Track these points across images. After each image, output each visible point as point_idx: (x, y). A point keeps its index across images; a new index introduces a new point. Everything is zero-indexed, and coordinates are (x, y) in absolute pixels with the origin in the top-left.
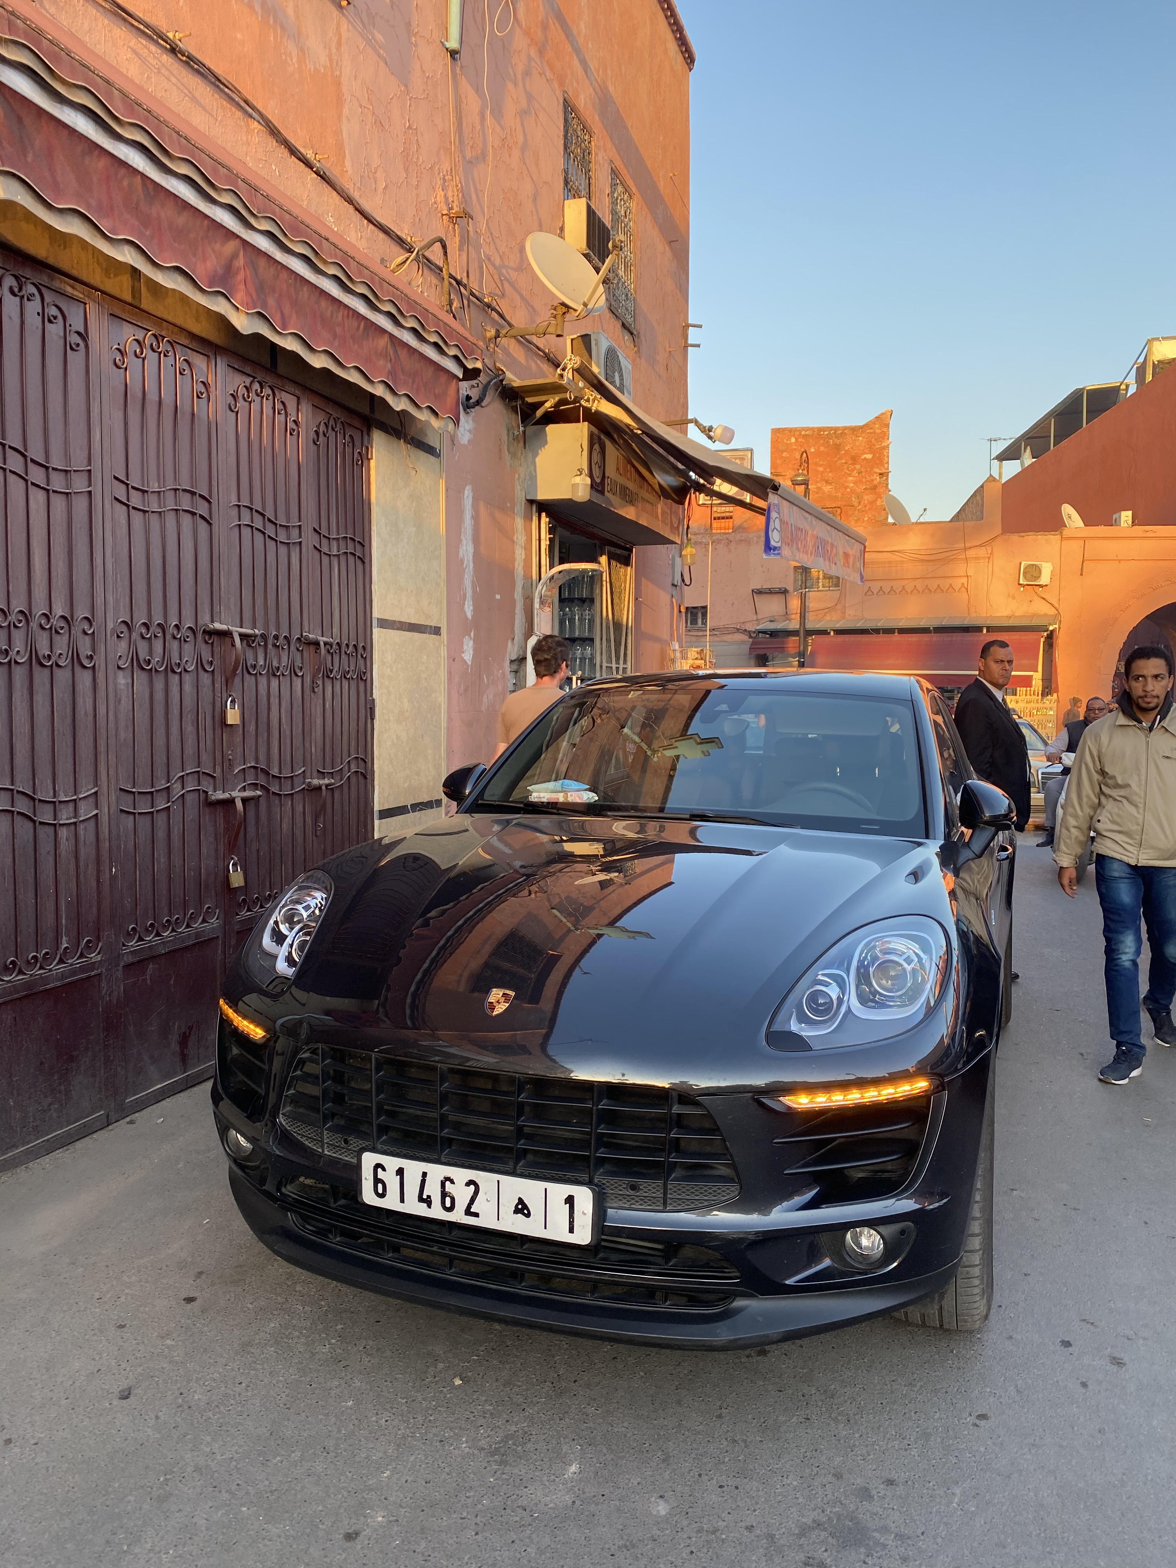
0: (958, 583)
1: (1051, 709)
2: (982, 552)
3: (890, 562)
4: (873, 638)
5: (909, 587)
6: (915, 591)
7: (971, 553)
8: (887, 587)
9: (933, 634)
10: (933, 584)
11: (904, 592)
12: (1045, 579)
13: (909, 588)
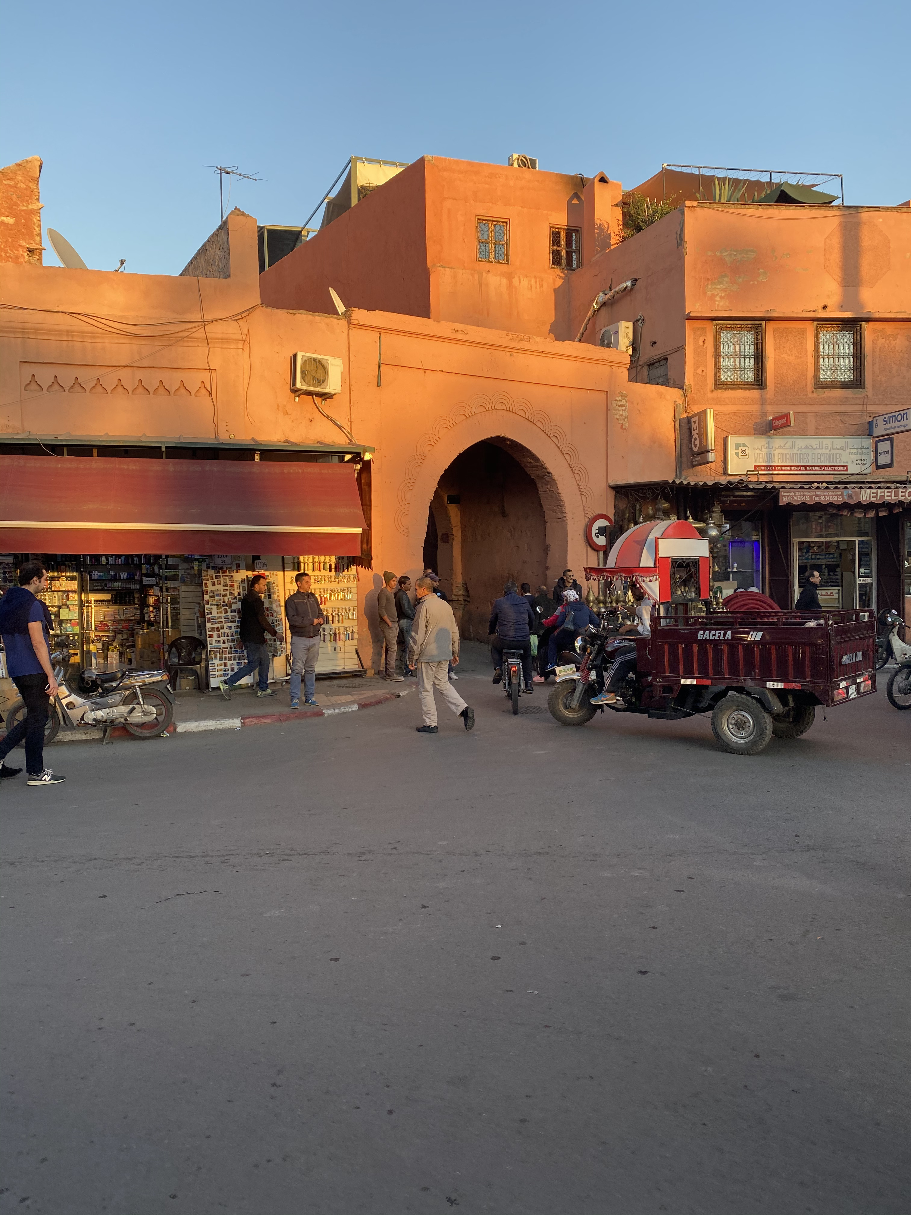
0: (194, 380)
1: (350, 590)
2: (232, 330)
3: (69, 333)
4: (52, 462)
5: (110, 379)
6: (120, 389)
7: (215, 330)
8: (67, 376)
9: (164, 460)
10: (153, 379)
11: (99, 388)
12: (333, 384)
13: (110, 381)
